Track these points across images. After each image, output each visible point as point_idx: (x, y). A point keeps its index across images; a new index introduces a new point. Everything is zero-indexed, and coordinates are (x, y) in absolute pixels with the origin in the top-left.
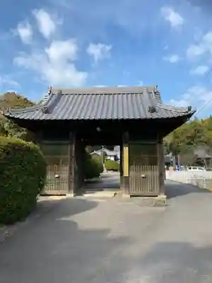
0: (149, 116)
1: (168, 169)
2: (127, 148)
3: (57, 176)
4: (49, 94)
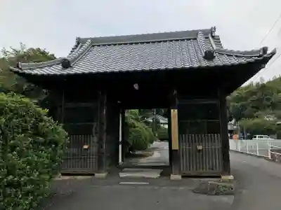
0: (205, 64)
1: (231, 137)
2: (176, 110)
3: (86, 147)
4: (77, 46)
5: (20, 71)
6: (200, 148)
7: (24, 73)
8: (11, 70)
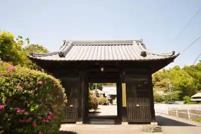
2: (125, 84)
3: (71, 106)
4: (64, 45)
5: (34, 57)
7: (36, 59)
8: (28, 57)
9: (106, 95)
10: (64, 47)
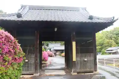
2: (75, 42)
4: (21, 8)
6: (86, 60)
9: (52, 50)
10: (21, 10)
